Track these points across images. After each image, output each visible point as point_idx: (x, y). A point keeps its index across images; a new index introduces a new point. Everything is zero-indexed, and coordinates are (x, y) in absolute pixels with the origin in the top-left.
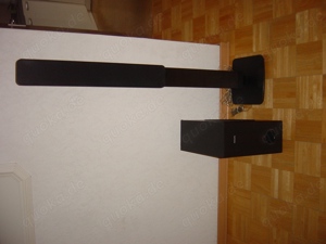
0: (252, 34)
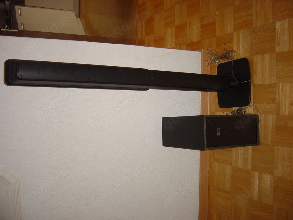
0: (232, 42)
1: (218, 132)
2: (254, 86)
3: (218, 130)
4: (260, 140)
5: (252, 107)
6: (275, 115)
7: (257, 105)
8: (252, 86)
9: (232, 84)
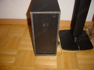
1: (46, 25)
2: (76, 53)
3: (47, 25)
4: (38, 56)
5: (61, 51)
6: (56, 68)
7: (63, 55)
8: (75, 51)
9: (76, 38)
